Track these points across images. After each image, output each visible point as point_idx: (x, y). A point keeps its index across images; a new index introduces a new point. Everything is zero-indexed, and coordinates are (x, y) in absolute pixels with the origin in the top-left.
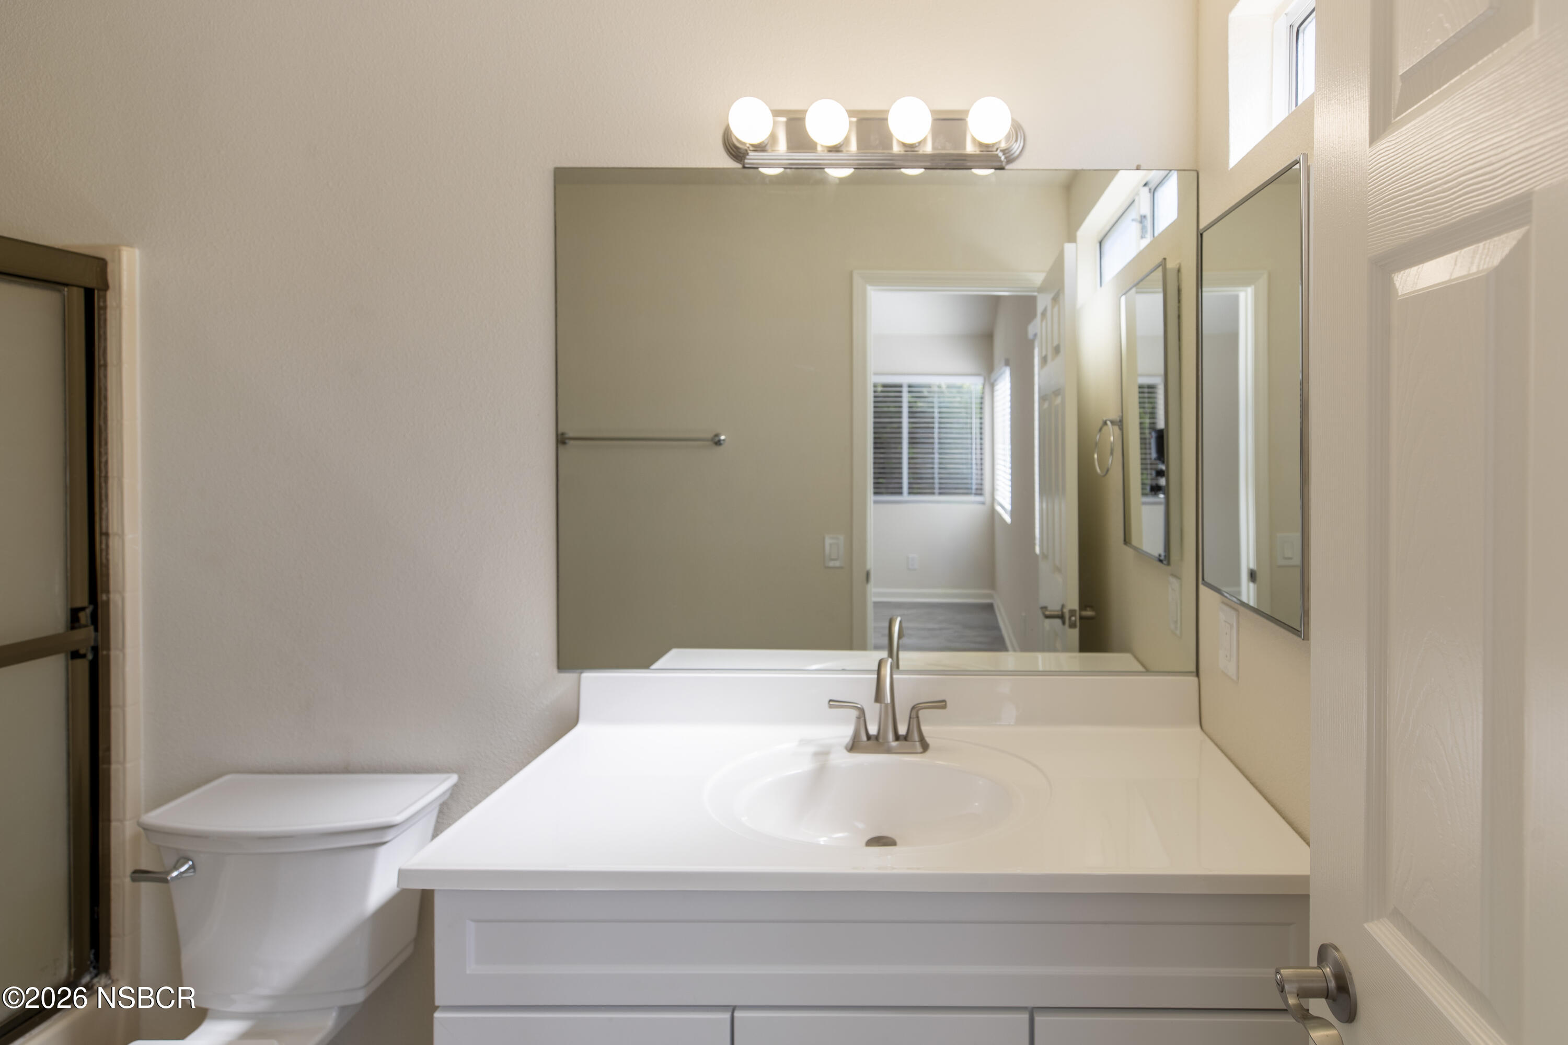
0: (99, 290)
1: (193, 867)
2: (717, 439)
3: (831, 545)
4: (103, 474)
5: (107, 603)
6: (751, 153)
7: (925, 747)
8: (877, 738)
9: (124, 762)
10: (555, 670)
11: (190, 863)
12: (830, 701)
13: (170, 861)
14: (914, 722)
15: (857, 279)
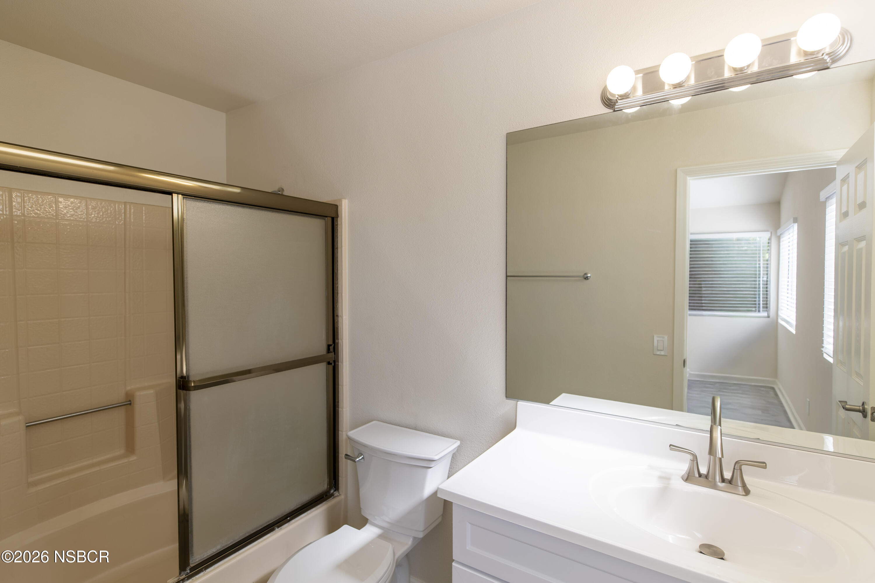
0: (336, 218)
1: (363, 458)
2: (586, 276)
3: (658, 341)
4: (337, 292)
5: (338, 343)
6: (619, 101)
7: (747, 492)
8: (707, 477)
9: (343, 408)
10: (505, 397)
11: (363, 456)
12: (670, 445)
13: (356, 454)
14: (737, 473)
15: (680, 174)
